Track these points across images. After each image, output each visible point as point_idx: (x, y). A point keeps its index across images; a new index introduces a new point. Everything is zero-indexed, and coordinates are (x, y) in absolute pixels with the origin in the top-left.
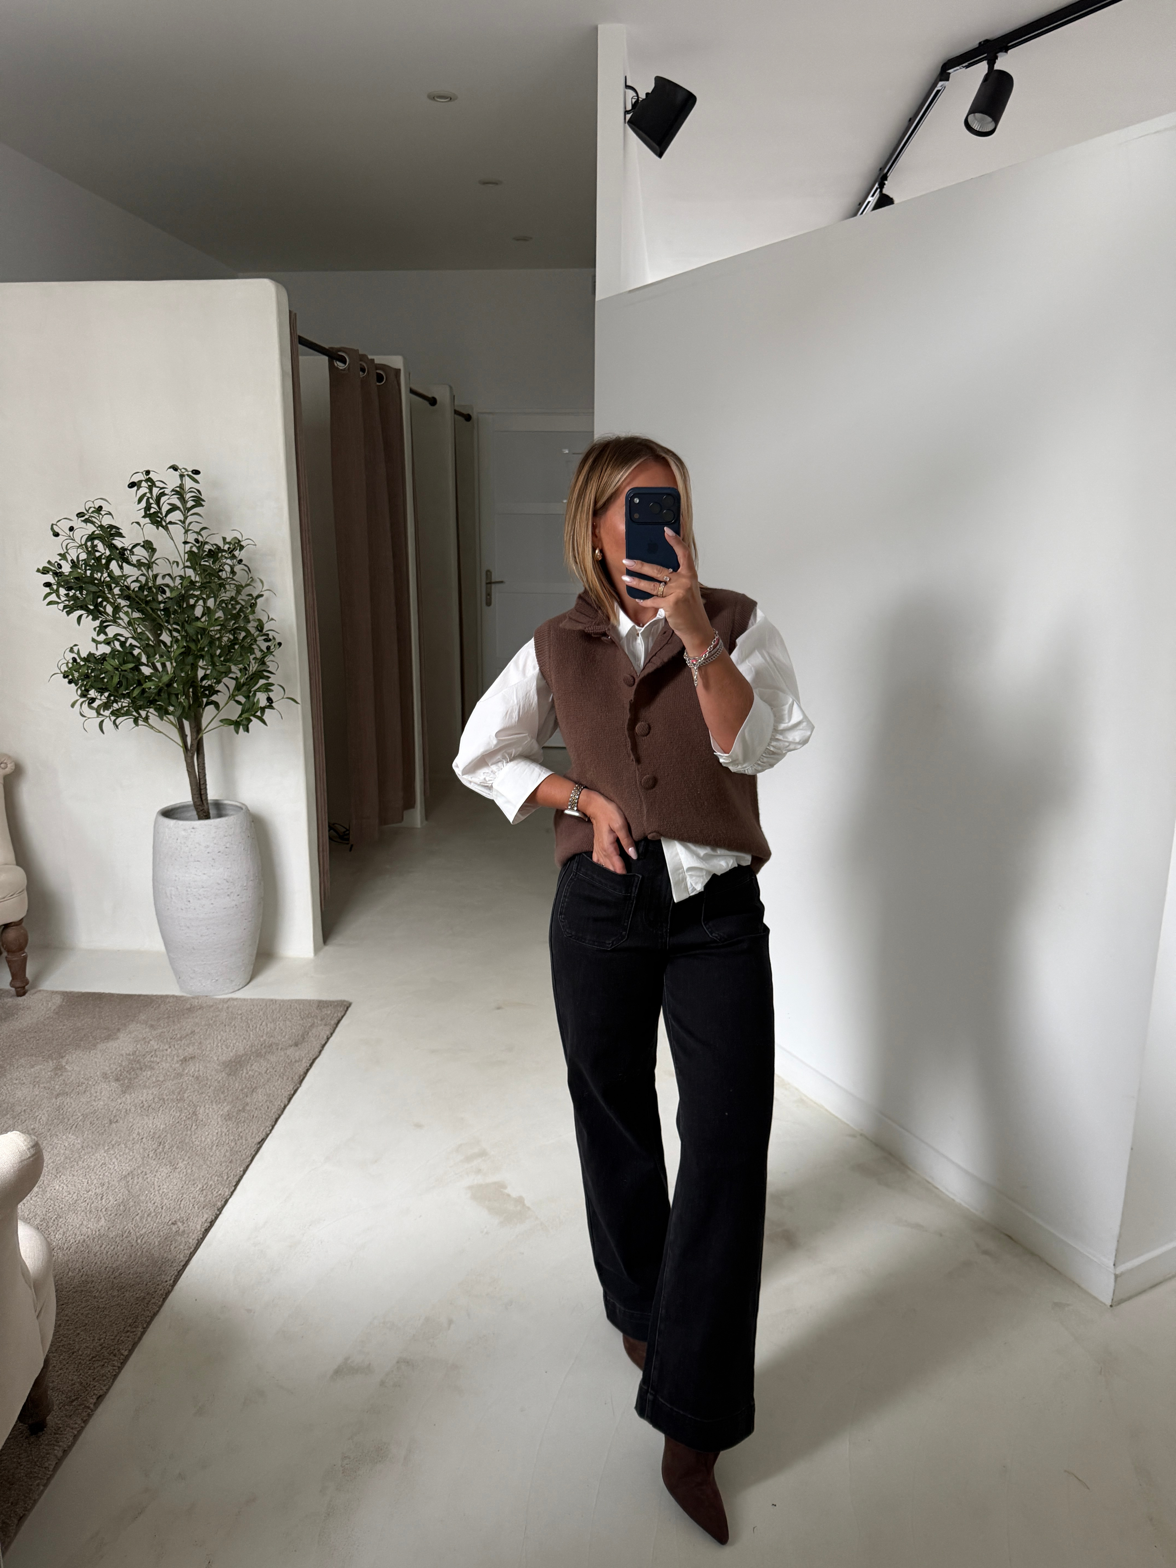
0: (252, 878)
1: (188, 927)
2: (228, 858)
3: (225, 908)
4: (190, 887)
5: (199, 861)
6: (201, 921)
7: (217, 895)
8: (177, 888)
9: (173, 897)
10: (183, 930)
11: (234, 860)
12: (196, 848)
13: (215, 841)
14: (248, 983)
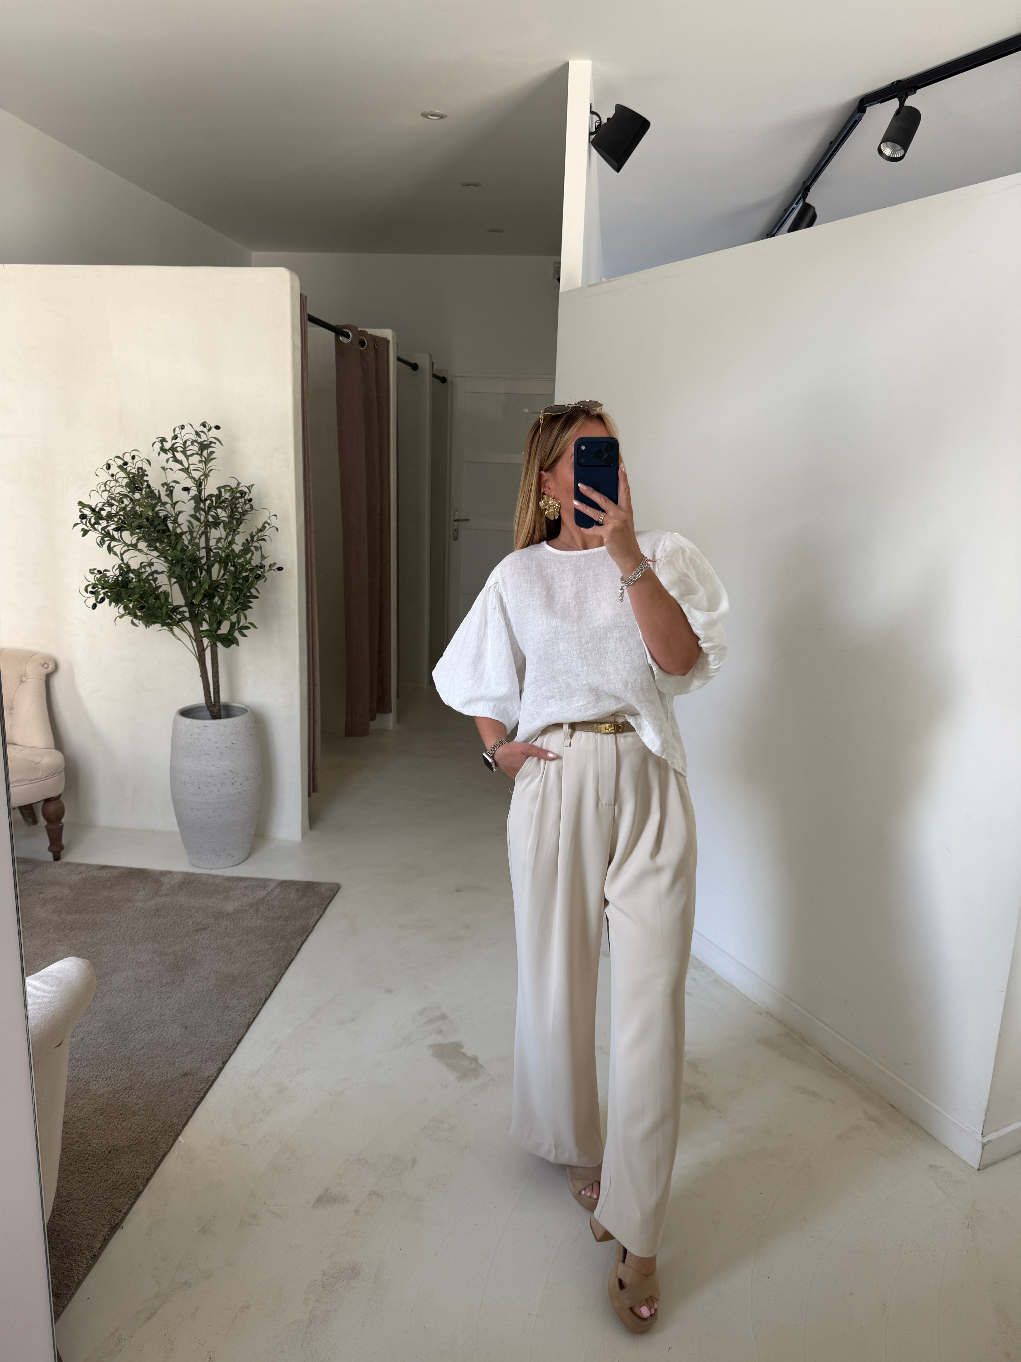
0: (253, 770)
1: (198, 810)
2: (233, 752)
3: (229, 795)
4: (200, 776)
5: (209, 754)
6: (208, 805)
7: (223, 783)
8: (190, 777)
9: (186, 784)
10: (194, 812)
11: (239, 755)
12: (207, 743)
13: (223, 738)
14: (246, 859)
